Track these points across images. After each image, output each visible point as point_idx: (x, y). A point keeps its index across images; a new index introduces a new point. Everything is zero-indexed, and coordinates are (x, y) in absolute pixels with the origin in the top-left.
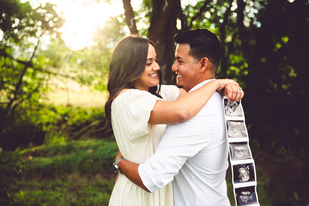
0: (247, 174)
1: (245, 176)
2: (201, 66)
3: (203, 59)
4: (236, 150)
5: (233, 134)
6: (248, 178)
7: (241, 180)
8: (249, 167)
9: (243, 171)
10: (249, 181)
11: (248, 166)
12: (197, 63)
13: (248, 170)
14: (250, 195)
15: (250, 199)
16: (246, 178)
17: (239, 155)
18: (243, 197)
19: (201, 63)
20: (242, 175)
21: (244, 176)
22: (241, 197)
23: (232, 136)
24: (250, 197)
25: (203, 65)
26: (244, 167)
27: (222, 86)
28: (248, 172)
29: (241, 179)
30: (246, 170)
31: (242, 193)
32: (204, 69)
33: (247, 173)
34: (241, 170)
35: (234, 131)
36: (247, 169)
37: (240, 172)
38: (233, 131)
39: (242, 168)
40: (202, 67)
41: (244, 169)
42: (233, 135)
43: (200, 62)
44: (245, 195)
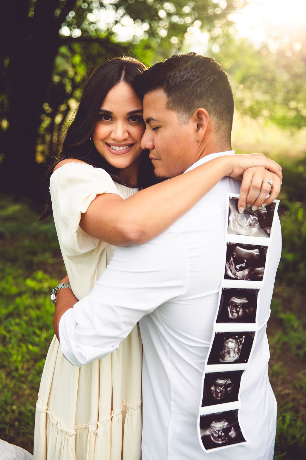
0: (236, 350)
1: (232, 353)
2: (196, 128)
3: (197, 111)
5: (235, 271)
6: (237, 356)
7: (223, 359)
8: (245, 338)
9: (231, 344)
10: (236, 362)
11: (244, 337)
13: (241, 343)
14: (229, 386)
15: (228, 391)
16: (233, 356)
17: (234, 314)
18: (216, 389)
19: (195, 121)
20: (226, 350)
21: (229, 353)
22: (213, 388)
24: (228, 389)
25: (200, 125)
26: (237, 337)
28: (240, 347)
29: (223, 357)
30: (237, 342)
31: (217, 381)
33: (238, 348)
34: (228, 343)
35: (240, 265)
36: (241, 341)
37: (226, 345)
38: (238, 267)
39: (231, 340)
40: (197, 131)
41: (234, 341)
42: (235, 274)
44: (220, 385)
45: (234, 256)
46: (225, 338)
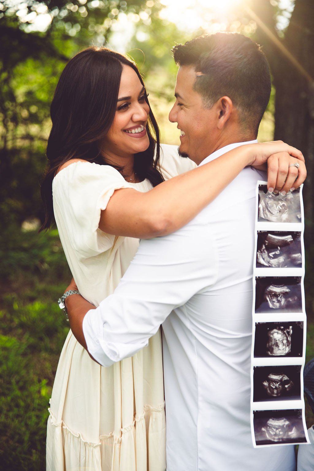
0: (285, 342)
1: (281, 346)
2: (219, 114)
3: (221, 99)
4: (271, 292)
5: (268, 259)
6: (287, 350)
7: (272, 352)
8: (292, 329)
9: (277, 335)
10: (288, 355)
11: (291, 327)
12: (210, 108)
13: (289, 334)
15: (286, 388)
16: (283, 349)
17: (275, 303)
18: (269, 384)
19: (219, 107)
20: (273, 342)
21: (277, 345)
22: (266, 384)
23: (266, 264)
24: (286, 386)
25: (222, 113)
26: (282, 327)
27: (261, 159)
28: (289, 339)
29: (272, 350)
30: (284, 333)
31: (269, 377)
32: (223, 120)
33: (287, 340)
34: (273, 334)
35: (273, 253)
36: (288, 332)
37: (271, 336)
38: (271, 254)
39: (275, 330)
40: (220, 117)
41: (280, 332)
42: (269, 262)
43: (215, 107)
44: (275, 381)
45: (267, 244)
46: (268, 329)
